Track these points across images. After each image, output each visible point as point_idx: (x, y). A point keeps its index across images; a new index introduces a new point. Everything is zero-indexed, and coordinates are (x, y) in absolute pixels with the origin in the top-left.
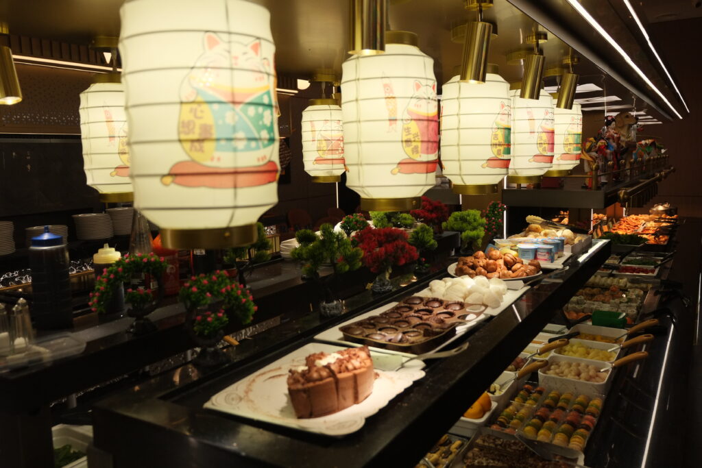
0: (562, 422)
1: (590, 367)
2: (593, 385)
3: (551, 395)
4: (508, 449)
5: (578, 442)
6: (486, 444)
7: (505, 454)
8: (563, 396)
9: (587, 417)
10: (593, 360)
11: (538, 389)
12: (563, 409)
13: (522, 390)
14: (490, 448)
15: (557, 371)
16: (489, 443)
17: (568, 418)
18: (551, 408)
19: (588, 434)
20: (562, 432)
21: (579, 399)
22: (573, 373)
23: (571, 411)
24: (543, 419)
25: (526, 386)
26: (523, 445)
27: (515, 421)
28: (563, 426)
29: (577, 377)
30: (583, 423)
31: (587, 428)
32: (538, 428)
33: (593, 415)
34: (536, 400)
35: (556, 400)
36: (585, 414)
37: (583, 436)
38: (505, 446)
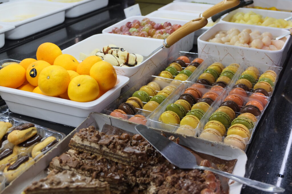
0: (219, 102)
1: (263, 34)
2: (266, 54)
3: (211, 67)
4: (120, 153)
5: (239, 134)
6: (86, 143)
7: (116, 161)
8: (226, 69)
9: (255, 95)
10: (268, 27)
11: (196, 60)
12: (224, 84)
13: (174, 62)
14: (91, 151)
15: (223, 39)
16: (91, 142)
17: (229, 97)
18: (207, 83)
19: (255, 120)
20: (217, 119)
21: (246, 72)
22: (242, 40)
23: (234, 87)
24: (192, 100)
25: (182, 58)
26: (149, 143)
27: (150, 103)
28: (221, 110)
29: (247, 45)
30: (249, 104)
31: (255, 111)
32: (181, 113)
33: (264, 92)
34: (188, 74)
35: (217, 74)
36: (253, 91)
37: (248, 125)
38: (115, 147)
